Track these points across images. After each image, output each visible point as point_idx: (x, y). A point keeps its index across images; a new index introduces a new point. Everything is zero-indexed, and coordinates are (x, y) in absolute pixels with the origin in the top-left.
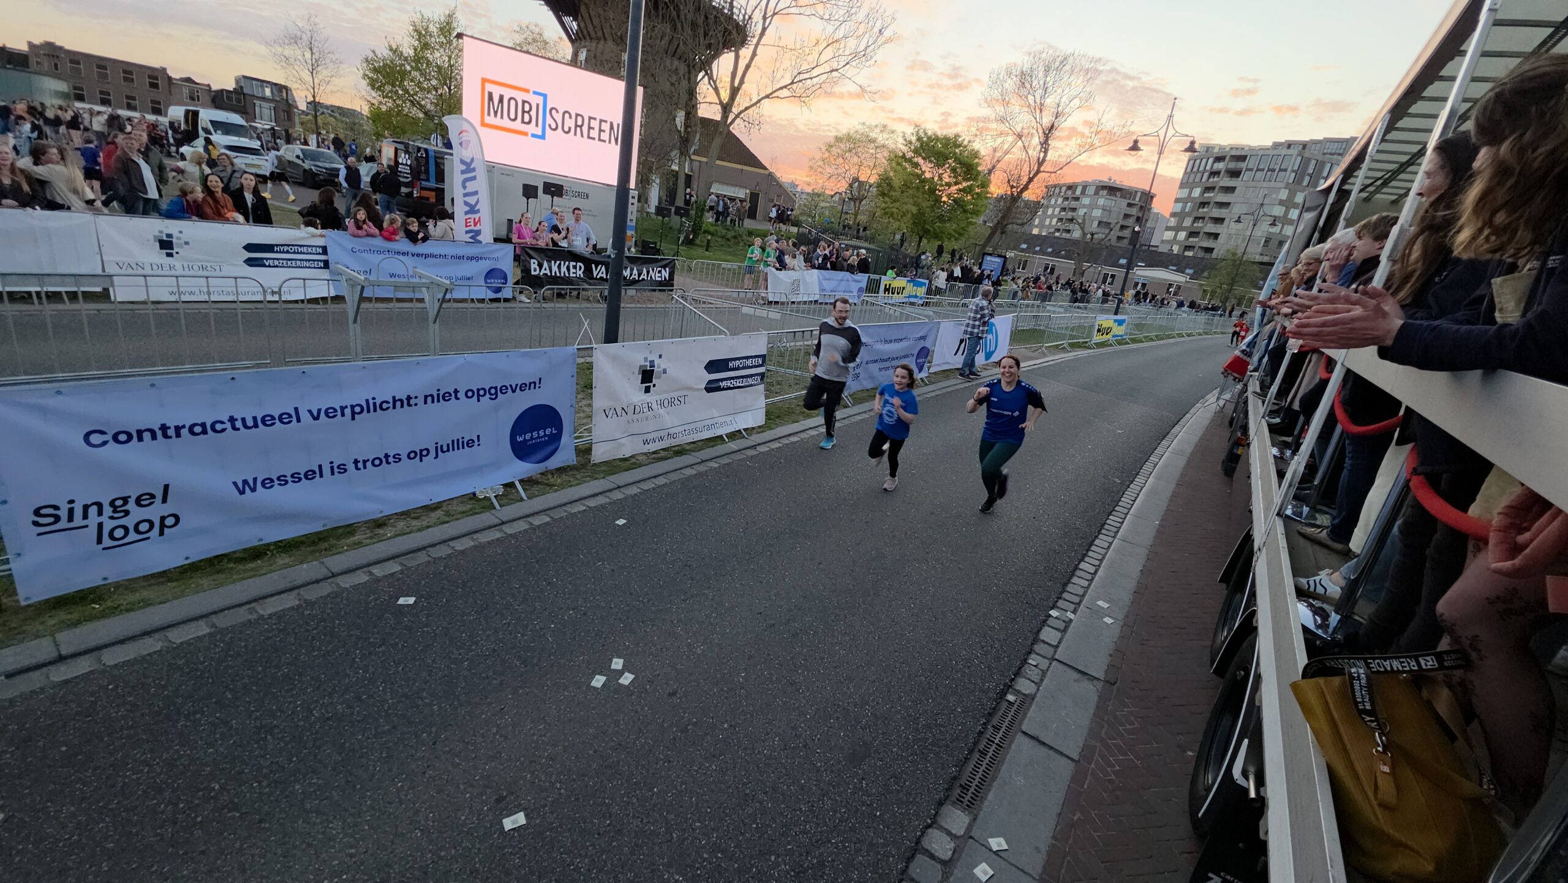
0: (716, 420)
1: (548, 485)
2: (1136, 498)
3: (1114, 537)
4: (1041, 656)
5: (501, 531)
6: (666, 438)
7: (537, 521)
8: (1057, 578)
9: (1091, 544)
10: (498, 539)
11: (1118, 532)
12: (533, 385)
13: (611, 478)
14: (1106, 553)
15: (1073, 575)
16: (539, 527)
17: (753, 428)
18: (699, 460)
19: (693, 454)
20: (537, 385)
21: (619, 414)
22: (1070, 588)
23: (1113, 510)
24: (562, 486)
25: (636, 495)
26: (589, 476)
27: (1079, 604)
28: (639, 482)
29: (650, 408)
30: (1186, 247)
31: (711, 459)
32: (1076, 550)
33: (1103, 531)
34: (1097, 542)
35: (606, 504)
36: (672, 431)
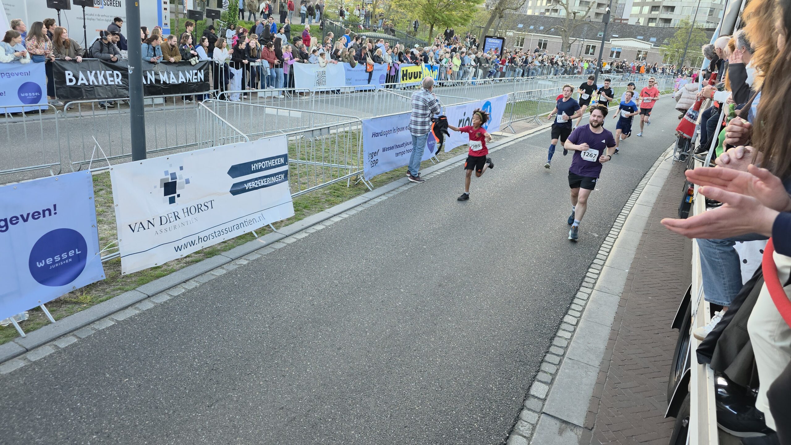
0: (244, 219)
1: (76, 303)
2: (611, 249)
3: (593, 288)
4: (532, 410)
5: (25, 359)
6: (197, 242)
7: (63, 344)
8: (545, 334)
9: (574, 297)
10: (21, 369)
11: (595, 283)
12: (47, 213)
13: (141, 288)
14: (586, 304)
15: (558, 328)
16: (65, 350)
17: (282, 221)
18: (229, 259)
19: (223, 253)
20: (53, 212)
21: (146, 227)
22: (556, 341)
23: (592, 263)
24: (92, 303)
25: (166, 302)
26: (120, 289)
27: (563, 355)
28: (169, 289)
29: (177, 217)
30: (650, 19)
31: (240, 257)
32: (561, 305)
33: (584, 284)
34: (579, 295)
35: (136, 315)
36: (202, 235)
